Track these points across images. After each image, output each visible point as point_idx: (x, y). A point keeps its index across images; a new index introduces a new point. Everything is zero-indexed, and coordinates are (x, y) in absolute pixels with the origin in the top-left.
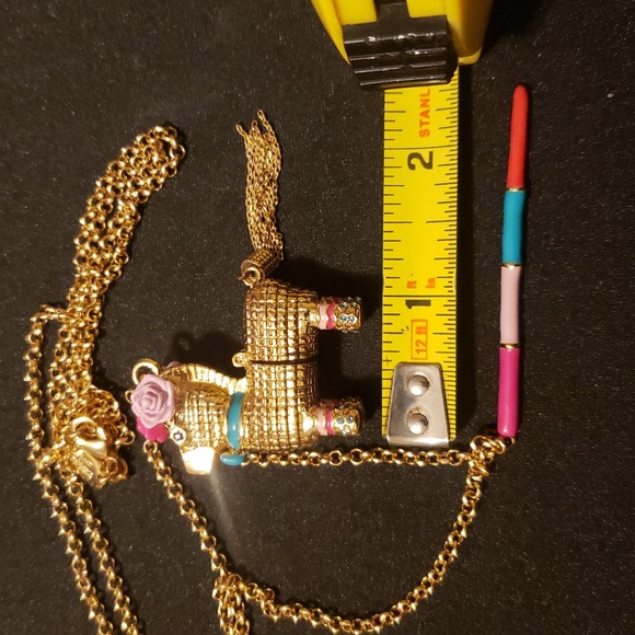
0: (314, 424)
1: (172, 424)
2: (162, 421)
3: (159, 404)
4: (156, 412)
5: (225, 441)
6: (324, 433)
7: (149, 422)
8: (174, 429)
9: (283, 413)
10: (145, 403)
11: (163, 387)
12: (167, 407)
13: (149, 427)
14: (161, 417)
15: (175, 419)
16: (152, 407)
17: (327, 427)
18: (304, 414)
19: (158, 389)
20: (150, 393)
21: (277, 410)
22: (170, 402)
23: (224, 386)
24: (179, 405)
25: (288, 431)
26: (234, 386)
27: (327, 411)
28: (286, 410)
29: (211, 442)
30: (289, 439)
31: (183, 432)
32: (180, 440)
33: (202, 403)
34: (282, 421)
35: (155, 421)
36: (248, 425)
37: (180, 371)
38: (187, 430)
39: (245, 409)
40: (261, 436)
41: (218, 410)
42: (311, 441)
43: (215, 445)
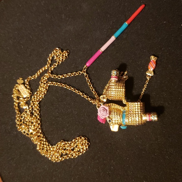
0: (146, 118)
1: (108, 118)
2: (105, 117)
4: (104, 114)
5: (121, 123)
6: (148, 120)
8: (108, 120)
9: (137, 115)
10: (102, 112)
11: (106, 108)
12: (107, 113)
13: (102, 118)
14: (106, 116)
15: (109, 117)
16: (104, 113)
17: (149, 119)
18: (143, 116)
19: (105, 109)
20: (103, 110)
21: (136, 114)
23: (120, 109)
24: (110, 113)
25: (139, 120)
26: (123, 109)
27: (149, 115)
28: (138, 114)
29: (118, 123)
30: (139, 122)
31: (111, 120)
32: (110, 122)
33: (115, 113)
34: (137, 117)
35: (104, 117)
36: (128, 118)
37: (109, 105)
38: (112, 120)
39: (127, 114)
40: (131, 121)
41: (119, 115)
42: (144, 123)
43: (119, 124)
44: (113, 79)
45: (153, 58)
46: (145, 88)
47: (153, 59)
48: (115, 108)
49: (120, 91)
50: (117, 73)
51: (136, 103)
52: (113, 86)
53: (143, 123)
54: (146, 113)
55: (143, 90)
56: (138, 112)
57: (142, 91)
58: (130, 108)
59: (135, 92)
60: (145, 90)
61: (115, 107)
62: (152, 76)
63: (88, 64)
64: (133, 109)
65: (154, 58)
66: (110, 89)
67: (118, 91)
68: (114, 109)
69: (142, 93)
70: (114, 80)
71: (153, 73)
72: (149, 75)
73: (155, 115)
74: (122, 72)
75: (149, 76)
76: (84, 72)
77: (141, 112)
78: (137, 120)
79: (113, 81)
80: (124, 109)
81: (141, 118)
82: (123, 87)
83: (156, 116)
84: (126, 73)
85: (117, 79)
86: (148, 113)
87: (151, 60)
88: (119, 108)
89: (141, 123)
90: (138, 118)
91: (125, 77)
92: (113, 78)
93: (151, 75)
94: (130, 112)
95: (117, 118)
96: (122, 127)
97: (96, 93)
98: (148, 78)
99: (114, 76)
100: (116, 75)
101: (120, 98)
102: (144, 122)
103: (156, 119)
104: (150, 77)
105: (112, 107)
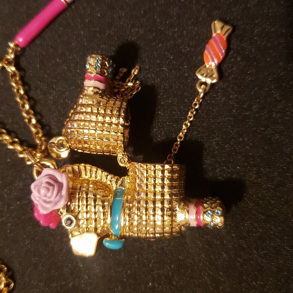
0: (186, 216)
1: (65, 213)
2: (56, 208)
3: (55, 192)
4: (52, 199)
5: (108, 229)
6: (194, 224)
7: (45, 208)
8: (65, 216)
10: (43, 191)
11: (59, 179)
12: (61, 197)
13: (45, 212)
14: (56, 204)
15: (68, 209)
16: (49, 195)
17: (197, 219)
18: (177, 208)
19: (56, 180)
20: (48, 183)
21: (154, 203)
22: (64, 192)
23: (109, 183)
24: (71, 196)
25: (163, 221)
26: (116, 182)
27: (197, 206)
28: (162, 203)
29: (96, 229)
30: (163, 228)
31: (73, 219)
32: (70, 225)
33: (91, 195)
34: (159, 212)
35: (50, 208)
36: (129, 215)
37: (73, 169)
38: (76, 217)
39: (127, 201)
40: (139, 224)
41: (103, 202)
42: (180, 232)
43: (99, 231)
44: (91, 85)
45: (219, 29)
46: (191, 122)
47: (219, 32)
48: (93, 178)
49: (110, 124)
50: (103, 65)
51: (158, 167)
52: (88, 105)
53: (178, 233)
54: (190, 202)
55: (184, 127)
56: (163, 195)
57: (180, 129)
58: (138, 181)
59: (158, 134)
60: (188, 129)
61: (94, 175)
62: (212, 85)
63: (21, 40)
64: (147, 185)
65: (222, 28)
66: (77, 117)
67: (103, 123)
68: (88, 182)
69: (181, 138)
70: (92, 89)
71: (215, 75)
72: (203, 79)
73: (216, 207)
74: (125, 70)
75: (205, 83)
76: (9, 63)
77: (171, 195)
78: (159, 223)
79: (90, 91)
80: (121, 185)
81: (173, 216)
82: (119, 111)
83: (219, 211)
84: (135, 72)
85: (101, 86)
86: (195, 200)
87: (214, 35)
88: (104, 180)
89: (172, 232)
90: (163, 216)
91: (130, 84)
92: (90, 79)
93: (209, 81)
94: (139, 195)
95: (87, 213)
96: (107, 244)
97: (40, 131)
98: (200, 90)
99: (93, 75)
100: (98, 70)
101: (108, 146)
102: (180, 228)
103: (218, 220)
104: (208, 88)
105: (84, 176)
